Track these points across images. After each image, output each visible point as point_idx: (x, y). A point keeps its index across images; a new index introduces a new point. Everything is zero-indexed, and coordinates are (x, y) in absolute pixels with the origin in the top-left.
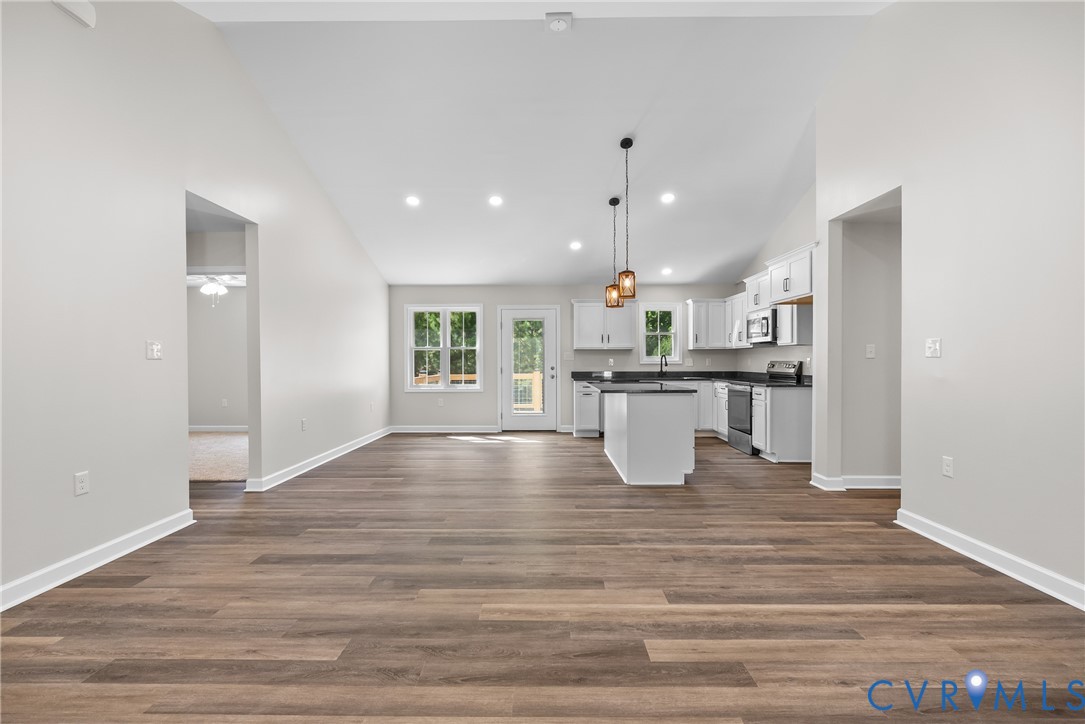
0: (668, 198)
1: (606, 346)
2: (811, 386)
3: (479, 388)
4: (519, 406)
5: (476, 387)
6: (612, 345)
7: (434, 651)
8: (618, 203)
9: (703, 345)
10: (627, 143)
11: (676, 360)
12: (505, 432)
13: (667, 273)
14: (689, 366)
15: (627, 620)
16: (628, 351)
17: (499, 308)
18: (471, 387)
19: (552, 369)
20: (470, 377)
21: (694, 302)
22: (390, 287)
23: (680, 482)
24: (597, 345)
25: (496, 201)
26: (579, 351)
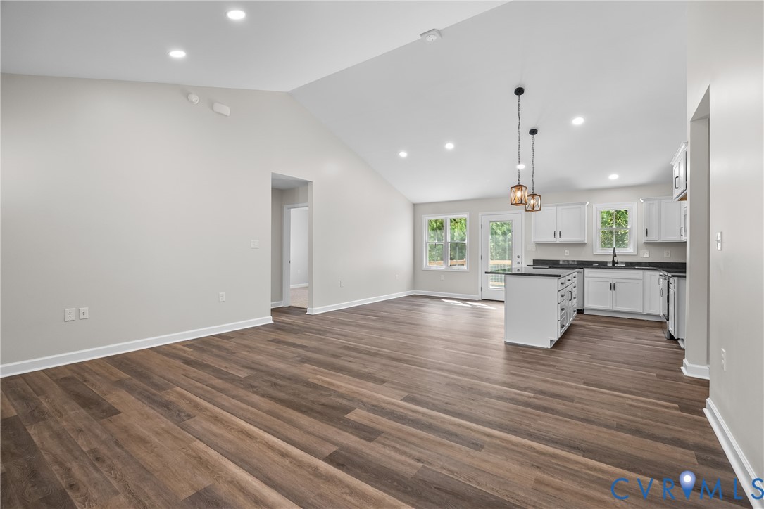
0: (578, 121)
1: (558, 240)
2: (685, 277)
3: (466, 269)
4: (494, 283)
5: (465, 268)
6: (563, 239)
7: (274, 384)
8: (536, 133)
9: (653, 238)
10: (519, 91)
11: (628, 251)
12: (484, 300)
13: (614, 177)
14: (645, 256)
15: (365, 400)
16: (582, 244)
17: (480, 215)
18: (462, 268)
19: (518, 257)
20: (460, 262)
21: (645, 200)
22: (414, 205)
23: (548, 345)
24: (551, 239)
25: (450, 146)
26: (538, 244)
